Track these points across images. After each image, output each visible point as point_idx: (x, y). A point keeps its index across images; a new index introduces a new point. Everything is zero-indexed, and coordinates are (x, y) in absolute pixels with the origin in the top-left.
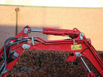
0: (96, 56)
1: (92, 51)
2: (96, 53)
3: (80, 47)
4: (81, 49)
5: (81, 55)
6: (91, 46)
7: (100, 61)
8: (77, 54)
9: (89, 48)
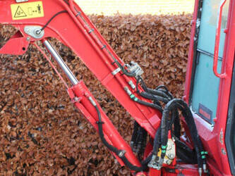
0: (89, 33)
1: (75, 18)
2: (87, 25)
3: (39, 8)
4: (42, 15)
5: (43, 33)
6: (73, 6)
7: (101, 49)
8: (30, 30)
9: (67, 12)
